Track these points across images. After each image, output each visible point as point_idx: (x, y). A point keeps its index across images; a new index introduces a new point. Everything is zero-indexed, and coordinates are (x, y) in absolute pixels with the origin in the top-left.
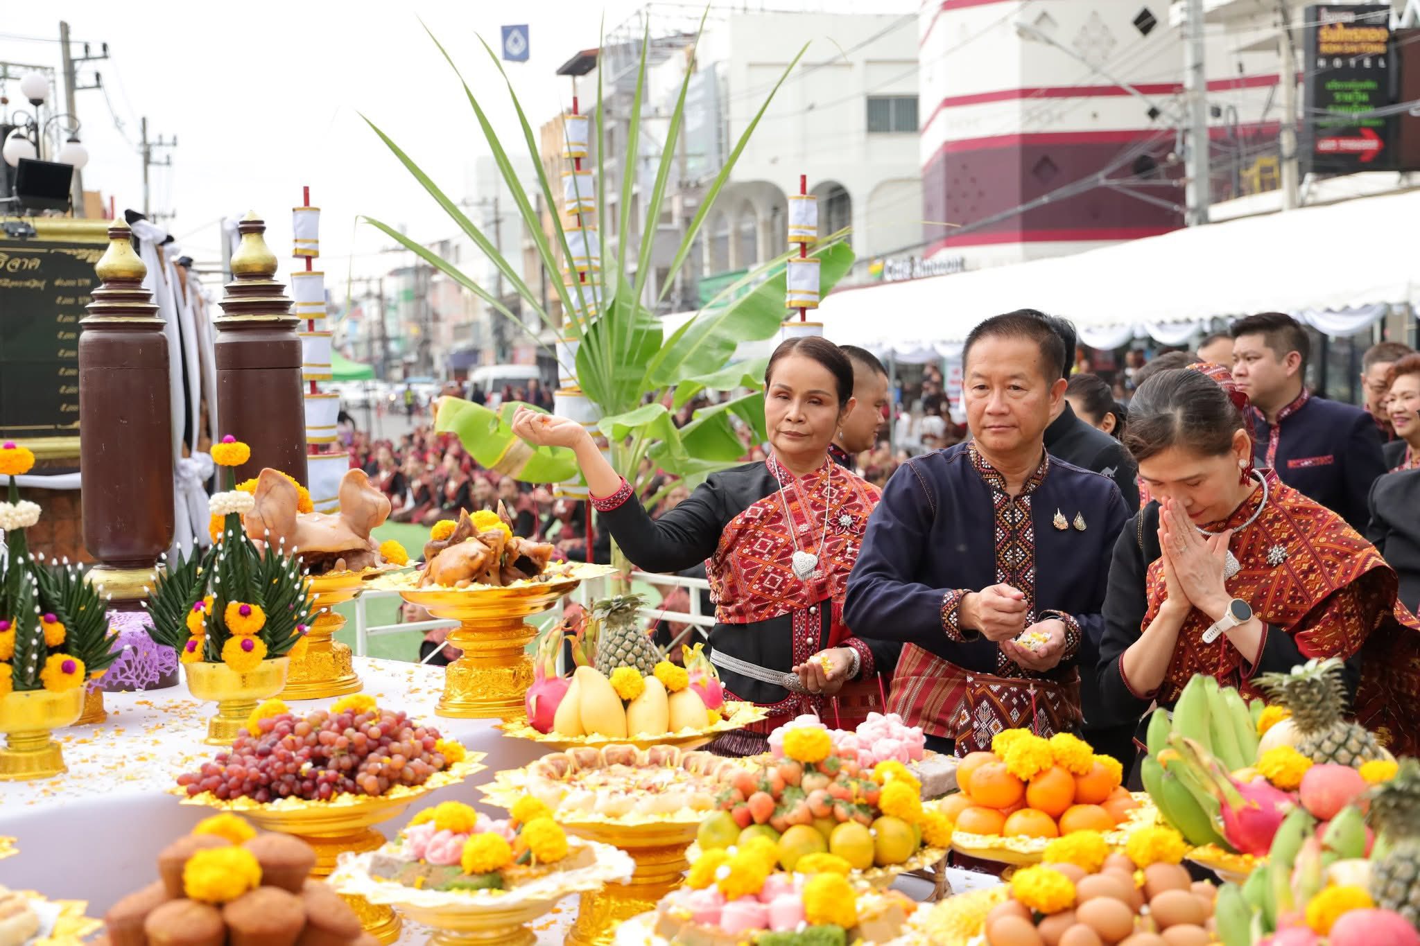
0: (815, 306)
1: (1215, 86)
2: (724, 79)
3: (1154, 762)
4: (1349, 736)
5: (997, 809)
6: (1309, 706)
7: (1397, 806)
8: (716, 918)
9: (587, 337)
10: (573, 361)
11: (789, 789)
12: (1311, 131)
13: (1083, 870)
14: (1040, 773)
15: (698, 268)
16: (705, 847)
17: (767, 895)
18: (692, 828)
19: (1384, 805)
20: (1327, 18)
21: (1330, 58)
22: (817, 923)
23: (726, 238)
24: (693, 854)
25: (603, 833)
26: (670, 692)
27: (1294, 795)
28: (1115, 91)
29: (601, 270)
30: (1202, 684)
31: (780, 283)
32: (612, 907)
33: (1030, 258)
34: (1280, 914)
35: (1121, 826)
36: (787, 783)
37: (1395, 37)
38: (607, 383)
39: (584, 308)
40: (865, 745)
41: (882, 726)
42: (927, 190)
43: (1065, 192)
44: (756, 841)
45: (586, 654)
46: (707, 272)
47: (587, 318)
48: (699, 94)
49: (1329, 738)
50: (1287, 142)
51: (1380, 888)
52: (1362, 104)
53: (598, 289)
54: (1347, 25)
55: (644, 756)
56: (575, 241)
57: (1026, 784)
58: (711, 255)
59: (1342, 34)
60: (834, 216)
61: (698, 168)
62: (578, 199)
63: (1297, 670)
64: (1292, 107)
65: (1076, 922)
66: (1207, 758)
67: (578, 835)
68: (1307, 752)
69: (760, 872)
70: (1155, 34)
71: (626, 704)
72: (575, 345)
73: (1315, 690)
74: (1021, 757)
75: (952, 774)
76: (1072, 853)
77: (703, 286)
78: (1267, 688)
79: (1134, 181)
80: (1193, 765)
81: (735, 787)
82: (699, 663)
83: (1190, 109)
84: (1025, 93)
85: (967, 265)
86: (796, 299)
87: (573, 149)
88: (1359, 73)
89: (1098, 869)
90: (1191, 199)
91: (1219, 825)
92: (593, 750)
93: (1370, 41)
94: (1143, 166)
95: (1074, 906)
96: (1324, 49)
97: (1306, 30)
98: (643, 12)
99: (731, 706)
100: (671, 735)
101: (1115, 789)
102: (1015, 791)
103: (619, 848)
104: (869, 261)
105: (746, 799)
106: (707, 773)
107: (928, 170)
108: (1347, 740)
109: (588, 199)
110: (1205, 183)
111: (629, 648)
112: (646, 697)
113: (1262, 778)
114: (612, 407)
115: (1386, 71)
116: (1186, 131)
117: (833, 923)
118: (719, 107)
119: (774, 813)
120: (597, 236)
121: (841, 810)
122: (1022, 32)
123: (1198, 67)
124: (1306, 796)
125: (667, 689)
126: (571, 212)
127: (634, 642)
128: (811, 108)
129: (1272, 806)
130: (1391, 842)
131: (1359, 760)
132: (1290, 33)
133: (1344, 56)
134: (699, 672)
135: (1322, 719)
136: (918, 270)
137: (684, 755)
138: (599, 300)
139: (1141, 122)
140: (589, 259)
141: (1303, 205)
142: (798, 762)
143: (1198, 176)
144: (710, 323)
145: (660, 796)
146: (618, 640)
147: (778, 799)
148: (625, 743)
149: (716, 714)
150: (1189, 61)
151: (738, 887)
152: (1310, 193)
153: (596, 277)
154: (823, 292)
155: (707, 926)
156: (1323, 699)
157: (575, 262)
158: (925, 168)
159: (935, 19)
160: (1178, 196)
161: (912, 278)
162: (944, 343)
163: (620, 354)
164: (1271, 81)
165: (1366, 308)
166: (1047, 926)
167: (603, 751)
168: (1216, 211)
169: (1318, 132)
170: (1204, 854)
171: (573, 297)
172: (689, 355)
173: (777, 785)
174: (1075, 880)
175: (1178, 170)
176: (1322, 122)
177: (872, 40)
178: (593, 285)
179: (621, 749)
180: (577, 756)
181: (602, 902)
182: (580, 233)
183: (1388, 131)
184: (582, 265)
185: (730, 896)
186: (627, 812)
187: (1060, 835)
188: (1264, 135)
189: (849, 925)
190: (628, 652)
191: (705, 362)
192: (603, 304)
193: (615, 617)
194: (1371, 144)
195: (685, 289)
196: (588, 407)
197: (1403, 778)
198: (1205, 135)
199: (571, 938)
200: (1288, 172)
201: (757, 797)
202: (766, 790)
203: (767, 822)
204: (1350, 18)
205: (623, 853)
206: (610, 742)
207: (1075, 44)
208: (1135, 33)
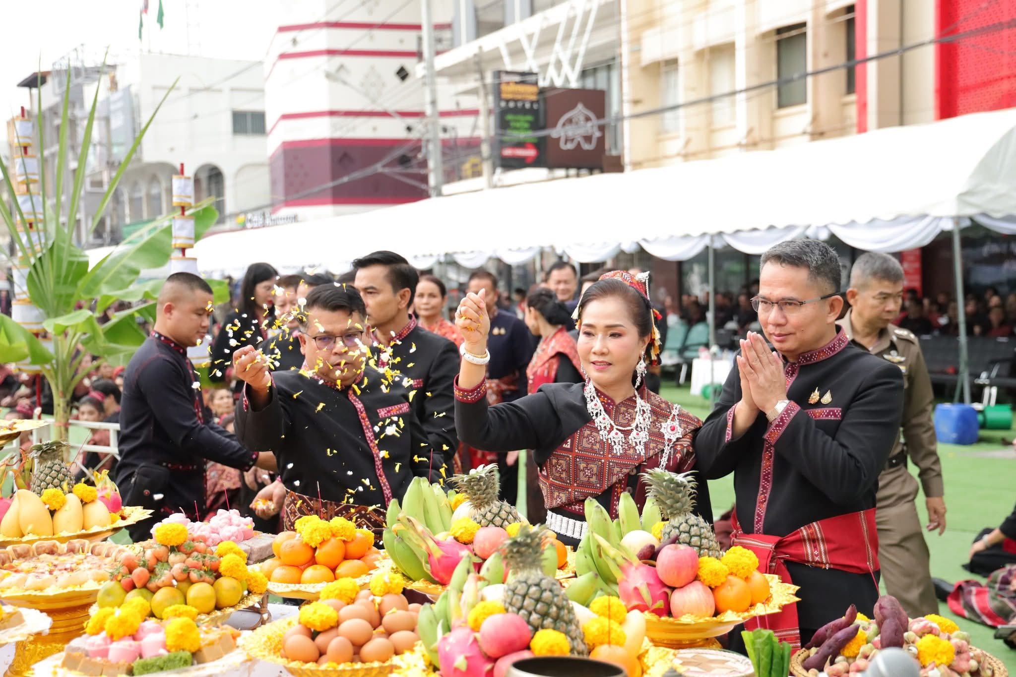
0: (191, 246)
1: (444, 114)
2: (137, 95)
3: (390, 532)
4: (501, 509)
5: (297, 566)
6: (479, 492)
7: (518, 552)
8: (104, 653)
9: (34, 266)
10: (24, 282)
11: (160, 564)
12: (499, 144)
13: (345, 602)
14: (323, 542)
15: (122, 217)
16: (102, 606)
17: (141, 634)
18: (93, 594)
19: (511, 551)
20: (505, 78)
21: (508, 101)
22: (173, 650)
23: (140, 199)
24: (94, 611)
25: (31, 602)
26: (84, 503)
27: (470, 546)
28: (385, 114)
29: (44, 221)
30: (419, 483)
31: (168, 231)
32: (39, 650)
33: (338, 214)
34: (454, 621)
35: (371, 572)
36: (158, 560)
37: (542, 91)
38: (49, 296)
39: (32, 246)
40: (215, 531)
41: (226, 518)
42: (272, 172)
43: (357, 175)
44: (136, 599)
45: (24, 481)
46: (128, 220)
47: (34, 253)
48: (120, 105)
49: (490, 511)
50: (485, 149)
51: (508, 600)
52: (526, 129)
53: (42, 234)
54: (516, 83)
55: (64, 547)
56: (24, 202)
57: (315, 549)
58: (130, 210)
59: (513, 88)
60: (213, 186)
61: (119, 152)
62: (26, 174)
63: (473, 472)
64: (487, 128)
65: (338, 636)
66: (420, 528)
67: (12, 604)
68: (478, 520)
69: (136, 621)
70: (408, 81)
71: (52, 513)
72: (26, 271)
73: (482, 483)
74: (312, 533)
75: (270, 546)
76: (337, 592)
77: (125, 229)
78: (456, 483)
79: (399, 169)
80: (412, 532)
81: (123, 565)
82: (105, 483)
83: (430, 127)
84: (332, 113)
85: (299, 218)
86: (180, 242)
87: (21, 140)
88: (523, 111)
89: (352, 601)
90: (432, 181)
91: (427, 568)
92: (27, 546)
93: (528, 93)
94: (404, 160)
95: (338, 625)
96: (504, 96)
97: (494, 85)
98: (79, 49)
99: (127, 510)
100: (84, 532)
101: (369, 549)
102: (309, 554)
103: (42, 611)
104: (236, 215)
105: (130, 572)
106: (107, 556)
107: (273, 159)
108: (500, 511)
109: (34, 174)
110: (440, 172)
111: (55, 475)
112: (67, 507)
113: (452, 537)
114: (54, 311)
115: (537, 110)
116: (428, 141)
117: (183, 650)
118: (133, 112)
119: (149, 580)
120: (41, 199)
121: (194, 575)
122: (328, 76)
123: (434, 103)
124: (477, 547)
125: (82, 501)
126: (22, 182)
127: (58, 472)
128: (196, 117)
129: (458, 553)
130: (515, 573)
131: (506, 523)
132: (485, 86)
133: (516, 101)
134: (106, 488)
135: (486, 500)
136: (268, 221)
137: (92, 545)
138: (43, 241)
139: (401, 134)
140: (34, 213)
141: (495, 187)
142: (166, 546)
143: (435, 169)
144: (122, 256)
145: (73, 574)
146: (47, 471)
147: (152, 571)
148: (51, 539)
149: (117, 516)
150: (428, 98)
151: (121, 631)
152: (499, 180)
153: (40, 226)
154: (198, 237)
155: (99, 659)
156: (486, 488)
157: (25, 216)
158: (271, 158)
159: (274, 64)
160: (424, 179)
161: (264, 226)
162: (284, 267)
163: (58, 277)
164: (475, 112)
165: (530, 248)
166: (320, 639)
167: (34, 546)
168: (446, 189)
169: (502, 144)
170: (418, 586)
171: (24, 239)
172: (108, 277)
173: (152, 562)
174: (338, 609)
175: (424, 164)
176: (506, 138)
177: (234, 75)
178: (38, 231)
179: (47, 544)
180: (15, 551)
181: (32, 647)
182: (28, 197)
183: (541, 145)
184: (29, 218)
185: (115, 638)
186: (49, 587)
187: (336, 579)
188: (472, 145)
189: (193, 650)
190: (54, 478)
191: (118, 282)
192: (46, 244)
193: (45, 456)
194: (531, 153)
195: (113, 232)
196: (36, 312)
197: (521, 535)
198: (439, 144)
199: (9, 674)
200: (486, 167)
201: (138, 571)
202: (144, 566)
203: (145, 586)
204: (517, 78)
205: (44, 614)
206: (40, 539)
207: (362, 84)
208: (396, 80)
